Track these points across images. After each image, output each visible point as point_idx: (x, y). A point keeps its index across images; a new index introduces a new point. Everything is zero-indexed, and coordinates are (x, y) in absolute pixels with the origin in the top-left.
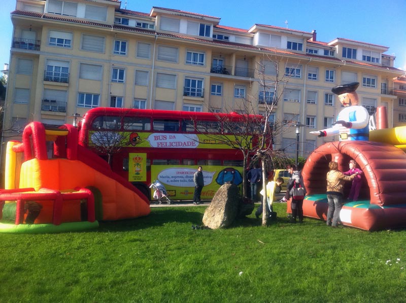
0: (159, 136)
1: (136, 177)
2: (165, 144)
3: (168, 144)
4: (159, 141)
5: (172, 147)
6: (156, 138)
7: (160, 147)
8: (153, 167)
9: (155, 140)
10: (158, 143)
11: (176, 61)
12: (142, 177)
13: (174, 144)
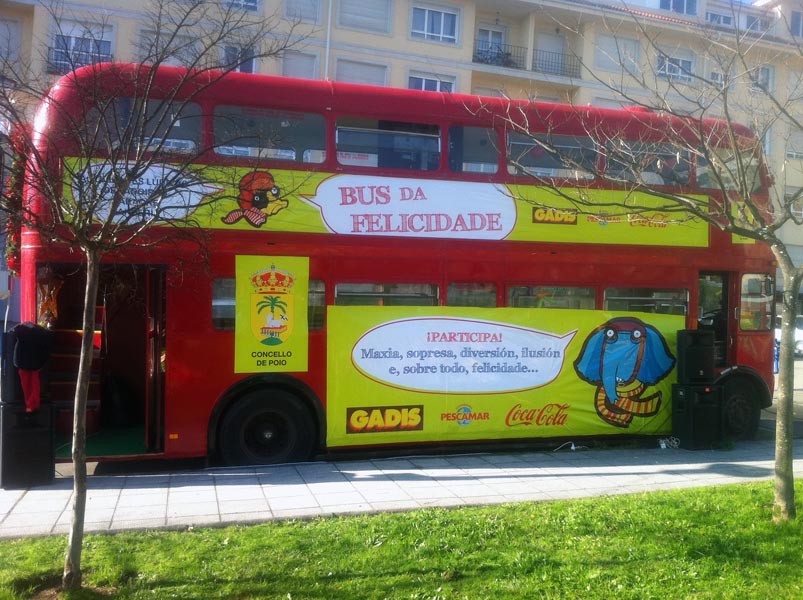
0: (361, 190)
1: (264, 354)
2: (382, 222)
3: (396, 222)
4: (358, 209)
5: (411, 234)
6: (349, 196)
7: (364, 231)
8: (336, 315)
9: (344, 203)
10: (355, 217)
11: (386, 31)
12: (289, 354)
13: (418, 223)
